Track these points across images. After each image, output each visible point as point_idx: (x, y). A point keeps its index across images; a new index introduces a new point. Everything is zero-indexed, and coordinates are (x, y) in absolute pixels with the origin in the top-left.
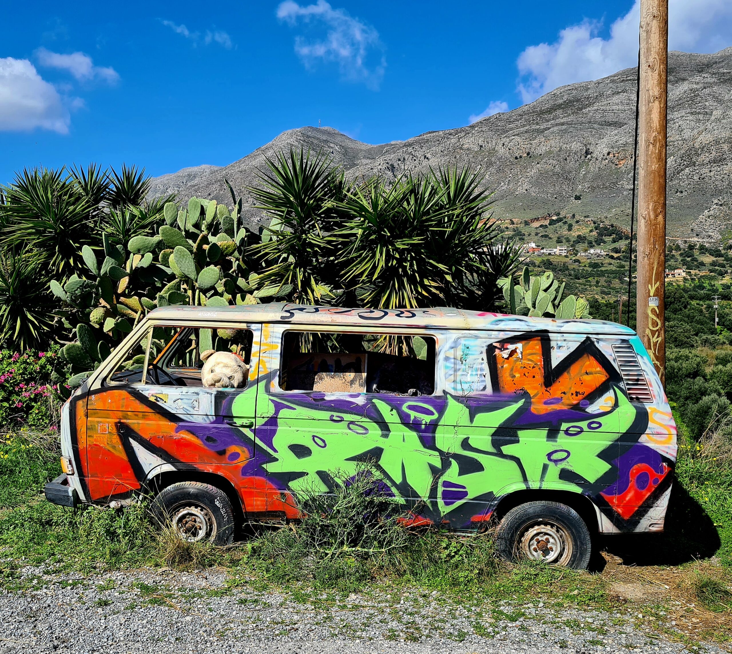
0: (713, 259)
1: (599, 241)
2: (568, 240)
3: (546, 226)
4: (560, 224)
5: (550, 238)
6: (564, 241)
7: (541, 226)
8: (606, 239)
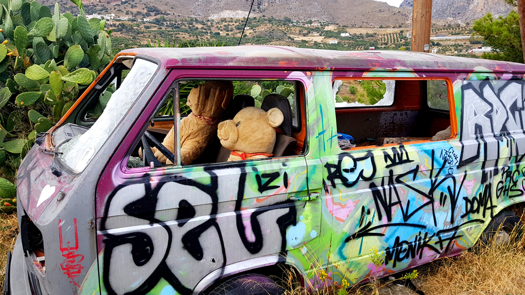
0: (202, 26)
1: (148, 15)
2: (132, 14)
3: (119, 5)
4: (127, 4)
5: (122, 12)
6: (130, 13)
7: (116, 5)
8: (151, 13)
